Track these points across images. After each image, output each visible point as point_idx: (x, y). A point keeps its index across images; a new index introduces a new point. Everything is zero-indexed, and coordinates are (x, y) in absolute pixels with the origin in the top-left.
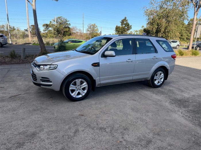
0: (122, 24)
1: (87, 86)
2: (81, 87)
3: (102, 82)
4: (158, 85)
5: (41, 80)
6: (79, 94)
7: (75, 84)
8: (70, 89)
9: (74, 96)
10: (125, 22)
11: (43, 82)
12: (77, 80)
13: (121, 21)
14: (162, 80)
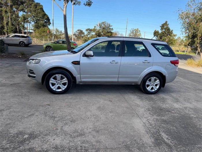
0: (162, 29)
1: (67, 81)
2: (61, 82)
3: (83, 80)
4: (151, 91)
5: (29, 72)
6: (59, 88)
7: (55, 78)
8: (50, 82)
9: (54, 89)
10: (165, 27)
11: (31, 74)
12: (57, 75)
13: (161, 25)
14: (158, 87)
